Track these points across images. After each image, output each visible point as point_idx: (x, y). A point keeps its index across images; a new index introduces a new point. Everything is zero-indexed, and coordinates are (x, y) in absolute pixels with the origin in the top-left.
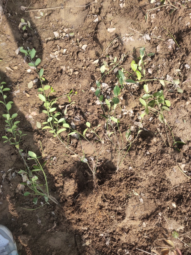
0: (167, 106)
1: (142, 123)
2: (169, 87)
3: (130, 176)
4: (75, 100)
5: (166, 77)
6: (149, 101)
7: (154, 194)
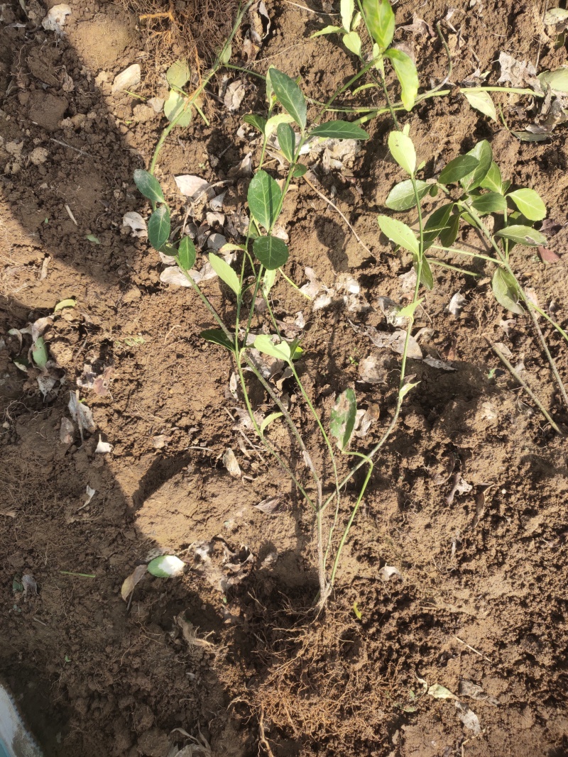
0: (528, 223)
1: (413, 334)
2: (521, 117)
3: (395, 609)
4: (68, 292)
5: (497, 67)
6: (428, 217)
7: (531, 682)
